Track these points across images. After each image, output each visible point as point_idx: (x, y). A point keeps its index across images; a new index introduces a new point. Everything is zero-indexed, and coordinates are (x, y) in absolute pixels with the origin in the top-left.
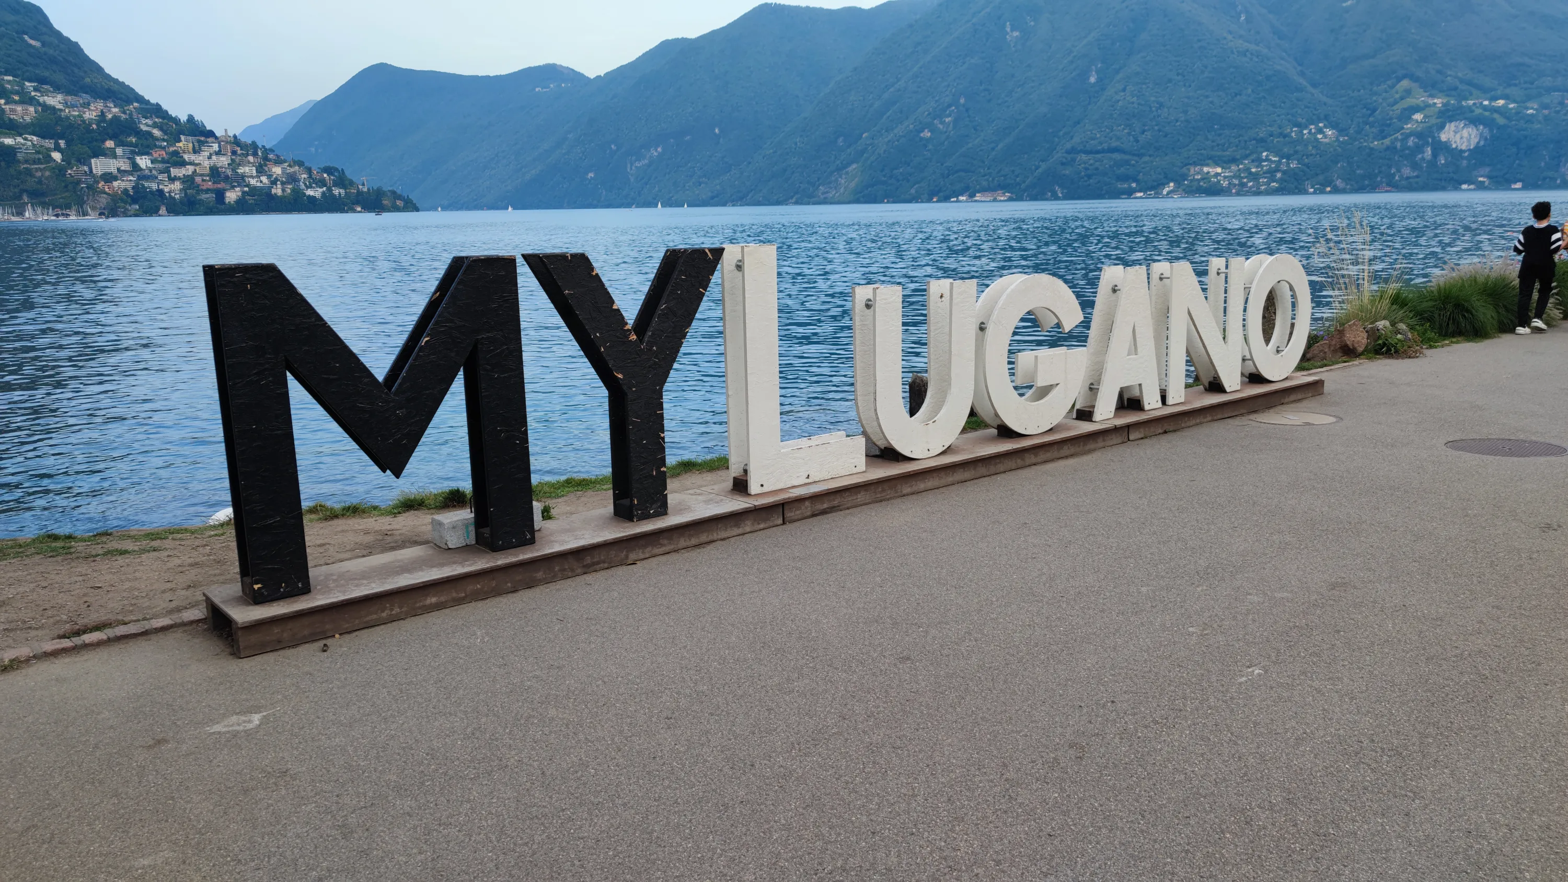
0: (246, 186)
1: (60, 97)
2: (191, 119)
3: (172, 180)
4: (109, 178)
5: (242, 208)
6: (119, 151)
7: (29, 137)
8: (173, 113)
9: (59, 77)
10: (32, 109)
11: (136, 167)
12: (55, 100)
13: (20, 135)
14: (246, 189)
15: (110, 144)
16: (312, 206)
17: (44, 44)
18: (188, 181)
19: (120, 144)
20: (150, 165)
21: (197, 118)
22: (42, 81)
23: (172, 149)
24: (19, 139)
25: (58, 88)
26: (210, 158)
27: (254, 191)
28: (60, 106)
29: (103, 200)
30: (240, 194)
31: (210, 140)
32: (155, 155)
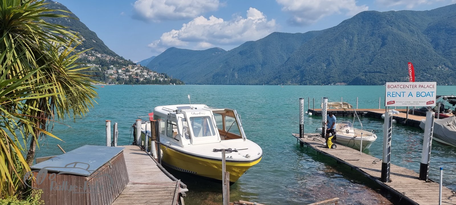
0: (144, 77)
1: (100, 55)
2: (130, 60)
3: (126, 75)
4: (111, 75)
5: (143, 83)
6: (114, 68)
7: (93, 64)
8: (125, 59)
9: (100, 50)
10: (94, 57)
11: (118, 72)
12: (99, 55)
13: (91, 64)
15: (112, 66)
16: (160, 83)
17: (96, 42)
18: (130, 76)
19: (114, 66)
20: (121, 72)
21: (131, 60)
22: (96, 51)
23: (126, 68)
25: (99, 53)
26: (135, 70)
27: (146, 79)
28: (100, 57)
29: (110, 80)
30: (143, 79)
31: (135, 66)
32: (123, 69)
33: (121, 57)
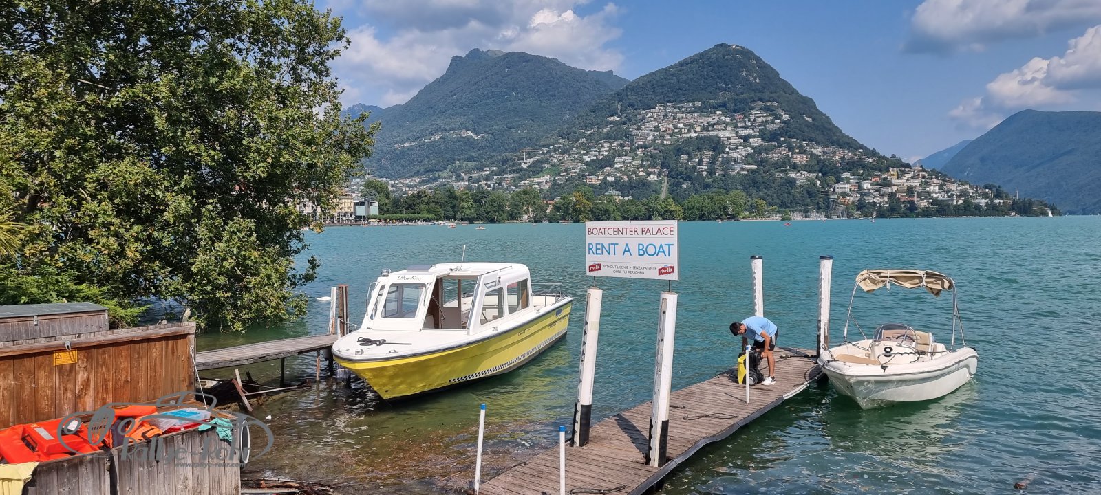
0: (931, 199)
1: (820, 149)
2: (893, 156)
3: (882, 195)
4: (845, 195)
5: (926, 213)
6: (852, 179)
7: (803, 172)
8: (882, 154)
9: (820, 138)
10: (805, 156)
11: (860, 188)
12: (818, 151)
13: (799, 171)
14: (931, 201)
15: (847, 174)
16: (978, 211)
17: (813, 120)
18: (892, 196)
19: (852, 174)
20: (869, 187)
21: (898, 156)
22: (811, 140)
23: (883, 176)
24: (799, 174)
25: (819, 144)
26: (908, 180)
27: (935, 202)
28: (820, 154)
29: (842, 207)
30: (926, 204)
31: (907, 169)
32: (873, 180)
33: (872, 149)
